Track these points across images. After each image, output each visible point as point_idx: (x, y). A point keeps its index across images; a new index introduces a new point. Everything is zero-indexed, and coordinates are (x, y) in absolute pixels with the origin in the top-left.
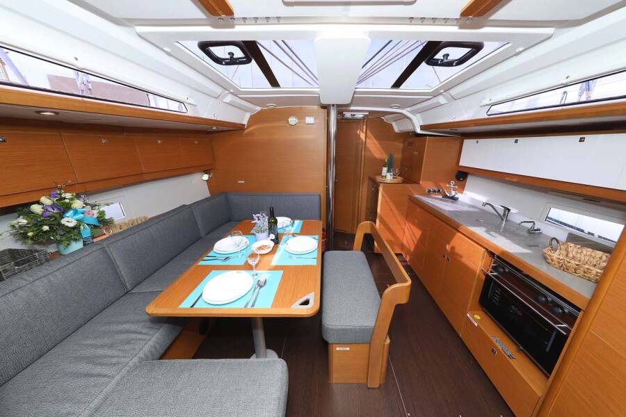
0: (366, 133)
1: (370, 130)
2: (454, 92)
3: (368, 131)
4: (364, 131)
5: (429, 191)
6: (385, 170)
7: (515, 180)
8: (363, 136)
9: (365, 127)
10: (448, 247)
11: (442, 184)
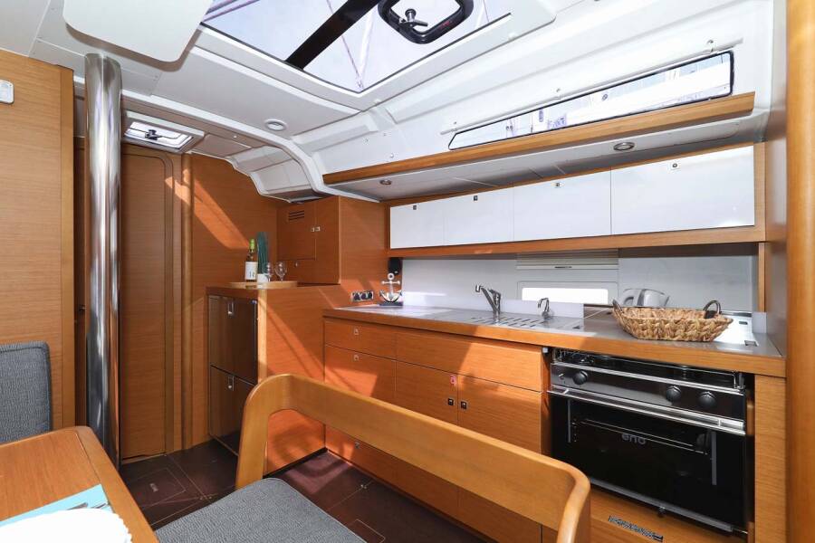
0: (191, 188)
1: (202, 182)
2: (394, 107)
3: (196, 184)
4: (186, 180)
5: (357, 297)
6: (251, 267)
7: (489, 252)
8: (182, 192)
9: (186, 172)
10: (458, 382)
11: (373, 283)
